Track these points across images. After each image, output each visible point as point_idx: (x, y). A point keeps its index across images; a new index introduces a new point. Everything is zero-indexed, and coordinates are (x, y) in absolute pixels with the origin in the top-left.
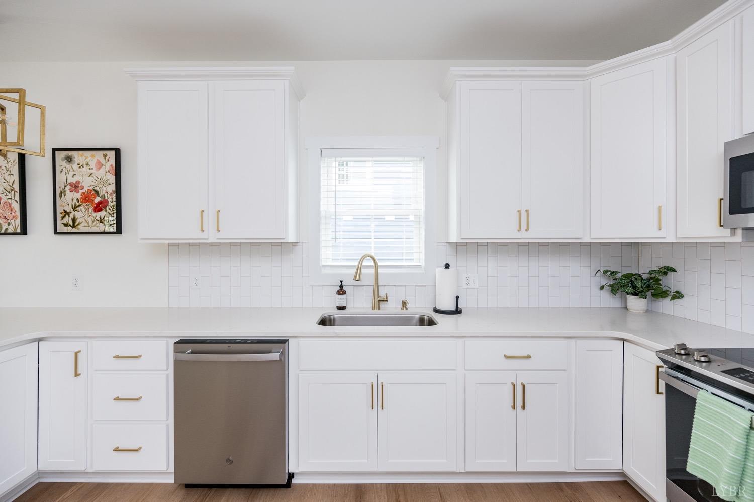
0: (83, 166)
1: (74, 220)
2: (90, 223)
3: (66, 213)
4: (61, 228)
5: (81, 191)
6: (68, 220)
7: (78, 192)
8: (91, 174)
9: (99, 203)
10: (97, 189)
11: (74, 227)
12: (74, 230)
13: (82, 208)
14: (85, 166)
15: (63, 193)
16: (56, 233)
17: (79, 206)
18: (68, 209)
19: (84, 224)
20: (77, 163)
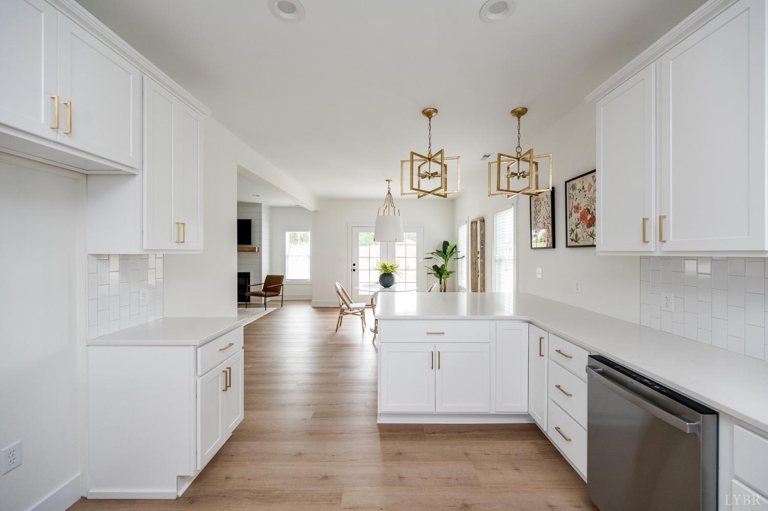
0: (581, 190)
1: (576, 236)
2: (585, 237)
3: (573, 230)
4: (570, 243)
5: (580, 211)
6: (573, 236)
7: (578, 212)
8: (586, 195)
9: (591, 219)
10: (589, 207)
11: (576, 241)
12: (577, 244)
13: (580, 225)
14: (582, 190)
15: (571, 214)
16: (567, 246)
17: (579, 224)
18: (573, 227)
19: (582, 239)
20: (578, 189)
